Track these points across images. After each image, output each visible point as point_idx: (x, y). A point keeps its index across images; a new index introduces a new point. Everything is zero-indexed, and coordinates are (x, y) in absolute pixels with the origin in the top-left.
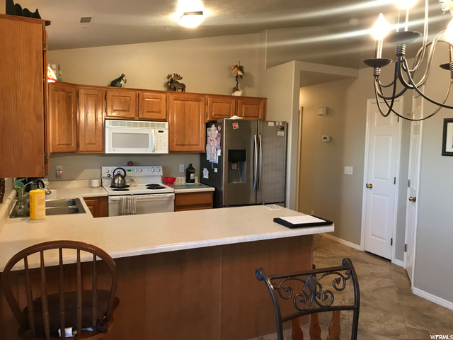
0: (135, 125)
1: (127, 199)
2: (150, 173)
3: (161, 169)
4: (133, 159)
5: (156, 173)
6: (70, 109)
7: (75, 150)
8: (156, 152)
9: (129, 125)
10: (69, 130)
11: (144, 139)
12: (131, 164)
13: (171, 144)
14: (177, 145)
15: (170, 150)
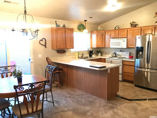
0: (119, 40)
1: (109, 60)
2: (125, 54)
3: (129, 53)
4: (122, 50)
5: (127, 54)
6: (103, 36)
7: (104, 46)
8: (122, 48)
9: (117, 40)
10: (102, 42)
11: (119, 44)
12: (121, 51)
13: (128, 45)
14: (130, 45)
15: (128, 47)
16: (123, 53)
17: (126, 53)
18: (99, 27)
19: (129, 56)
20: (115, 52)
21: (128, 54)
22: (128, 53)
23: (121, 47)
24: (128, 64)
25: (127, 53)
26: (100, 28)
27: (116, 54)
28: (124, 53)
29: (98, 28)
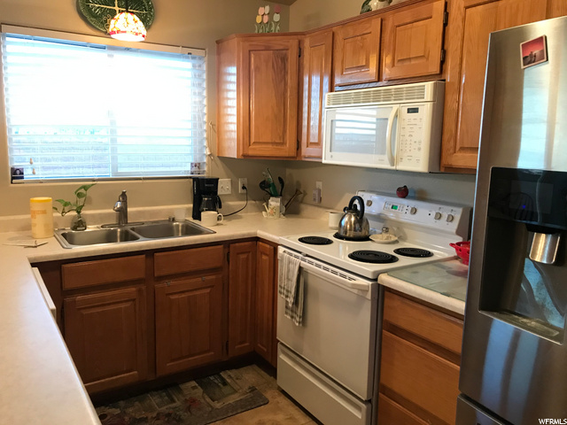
2: (432, 222)
3: (458, 217)
5: (443, 224)
7: (293, 153)
8: (400, 167)
12: (403, 193)
13: (448, 145)
14: (463, 149)
15: (444, 162)
16: (414, 211)
17: (439, 216)
18: (261, 10)
19: (457, 246)
20: (356, 202)
21: (454, 225)
22: (451, 219)
23: (392, 162)
24: (425, 335)
25: (445, 216)
26: (266, 19)
27: (360, 215)
28: (425, 214)
29: (259, 20)
